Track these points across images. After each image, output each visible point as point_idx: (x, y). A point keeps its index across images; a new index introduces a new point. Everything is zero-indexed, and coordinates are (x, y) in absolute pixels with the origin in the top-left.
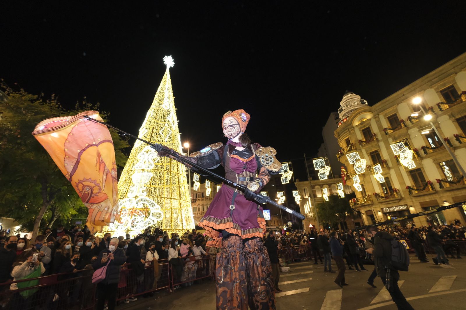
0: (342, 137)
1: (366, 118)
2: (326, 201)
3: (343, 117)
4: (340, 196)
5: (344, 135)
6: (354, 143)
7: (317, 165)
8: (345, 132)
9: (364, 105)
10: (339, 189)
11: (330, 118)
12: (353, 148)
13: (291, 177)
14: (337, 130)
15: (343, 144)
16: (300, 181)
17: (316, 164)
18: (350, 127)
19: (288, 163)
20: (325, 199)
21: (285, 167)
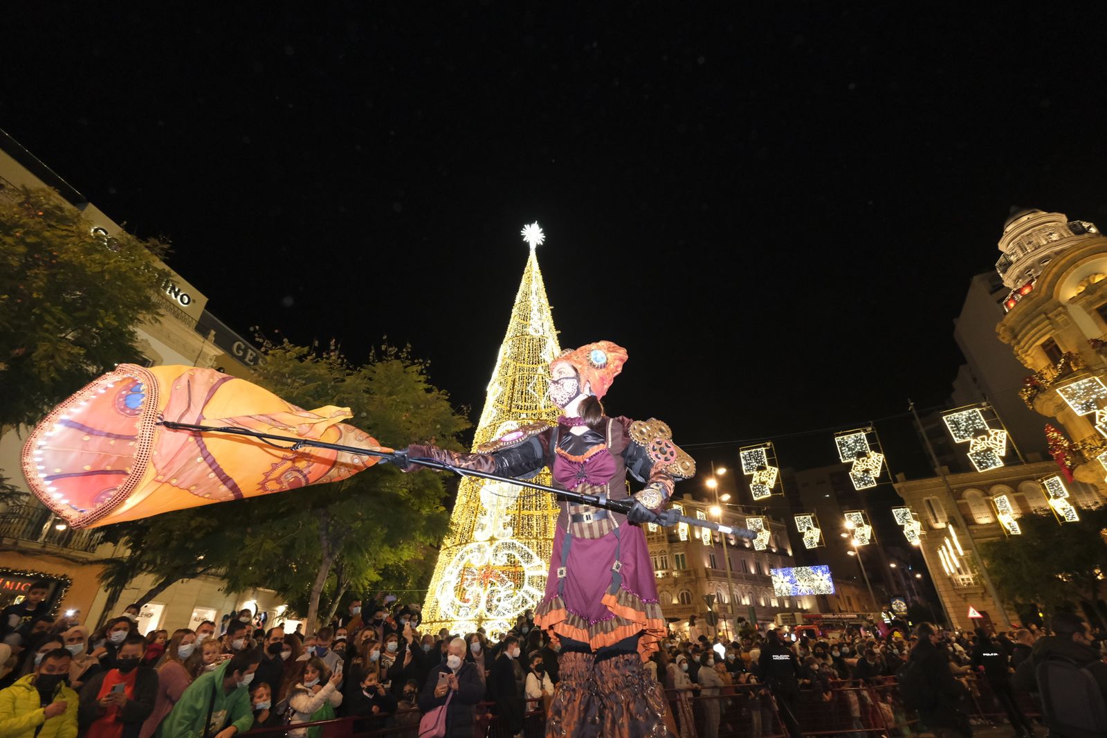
0: (1026, 339)
1: (1103, 274)
2: (1012, 533)
3: (1016, 281)
4: (1062, 519)
5: (1032, 332)
6: (1074, 351)
7: (958, 429)
8: (1034, 322)
9: (1086, 235)
10: (1052, 495)
11: (971, 293)
12: (1076, 365)
13: (880, 468)
14: (1005, 321)
15: (1034, 359)
16: (910, 477)
17: (956, 426)
18: (1046, 306)
19: (865, 431)
20: (1008, 527)
21: (856, 442)
